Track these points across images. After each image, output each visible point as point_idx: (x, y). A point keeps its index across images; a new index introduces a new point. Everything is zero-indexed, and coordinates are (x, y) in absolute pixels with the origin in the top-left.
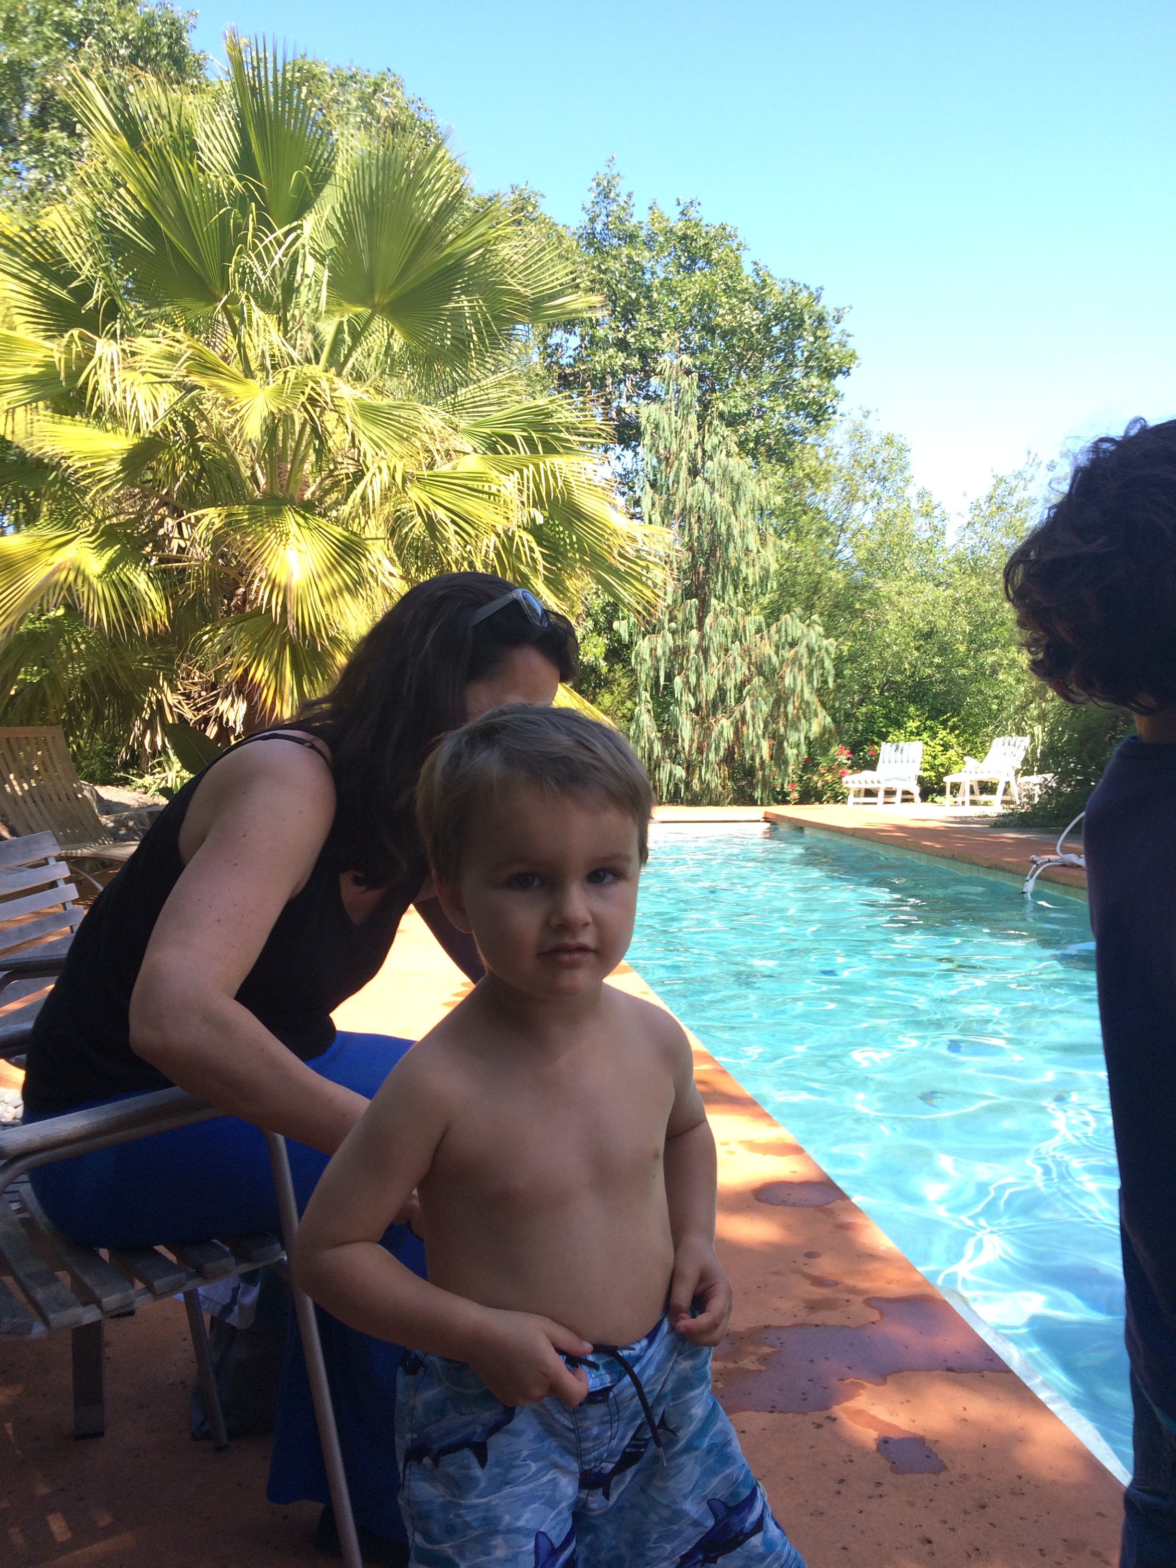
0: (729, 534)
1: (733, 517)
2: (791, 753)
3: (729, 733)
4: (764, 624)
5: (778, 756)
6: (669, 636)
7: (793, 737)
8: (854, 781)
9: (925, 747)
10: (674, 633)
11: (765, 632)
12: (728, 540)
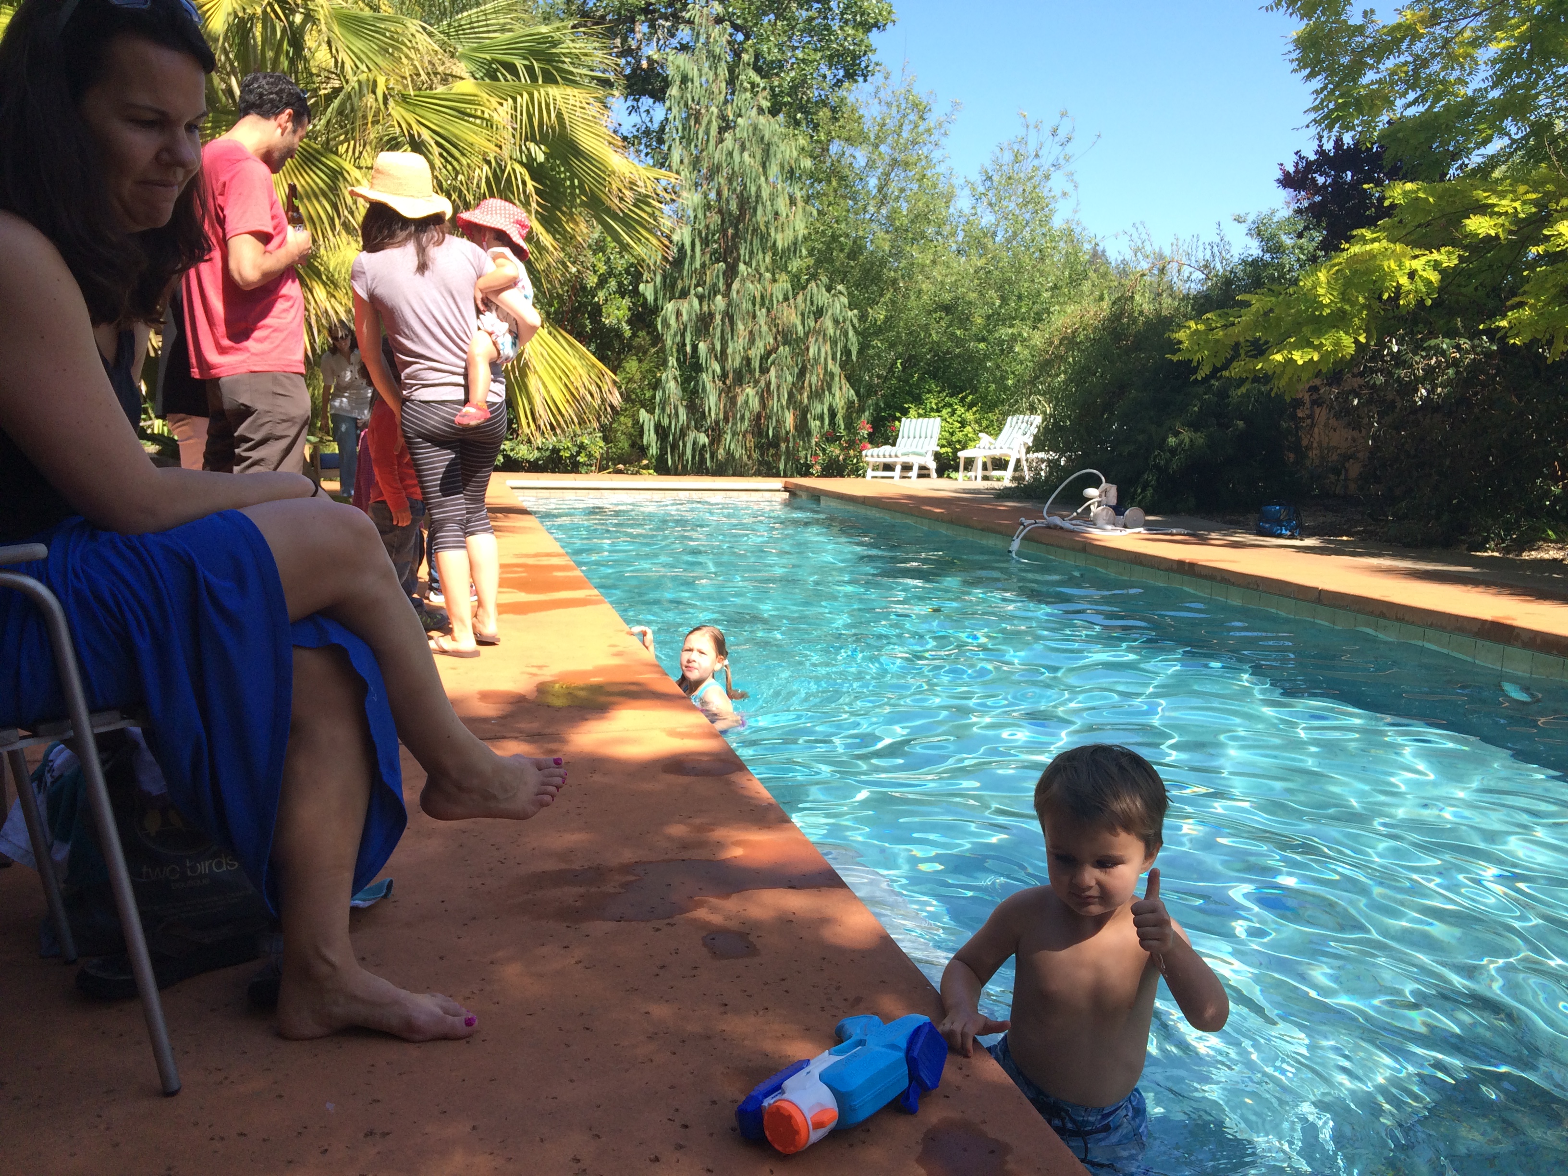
0: (758, 196)
1: (763, 179)
2: (814, 425)
3: (755, 404)
4: (790, 293)
5: (802, 427)
6: (696, 302)
7: (818, 408)
8: (874, 455)
9: (944, 424)
10: (701, 298)
11: (792, 301)
12: (757, 202)
